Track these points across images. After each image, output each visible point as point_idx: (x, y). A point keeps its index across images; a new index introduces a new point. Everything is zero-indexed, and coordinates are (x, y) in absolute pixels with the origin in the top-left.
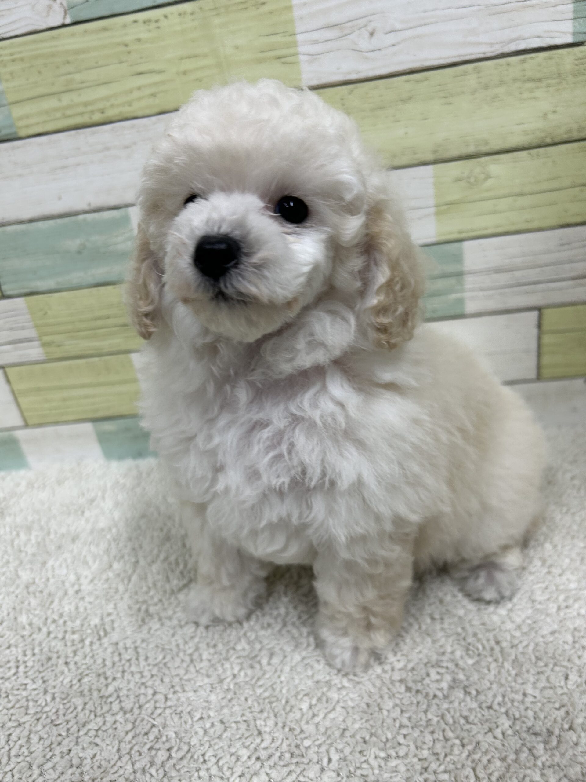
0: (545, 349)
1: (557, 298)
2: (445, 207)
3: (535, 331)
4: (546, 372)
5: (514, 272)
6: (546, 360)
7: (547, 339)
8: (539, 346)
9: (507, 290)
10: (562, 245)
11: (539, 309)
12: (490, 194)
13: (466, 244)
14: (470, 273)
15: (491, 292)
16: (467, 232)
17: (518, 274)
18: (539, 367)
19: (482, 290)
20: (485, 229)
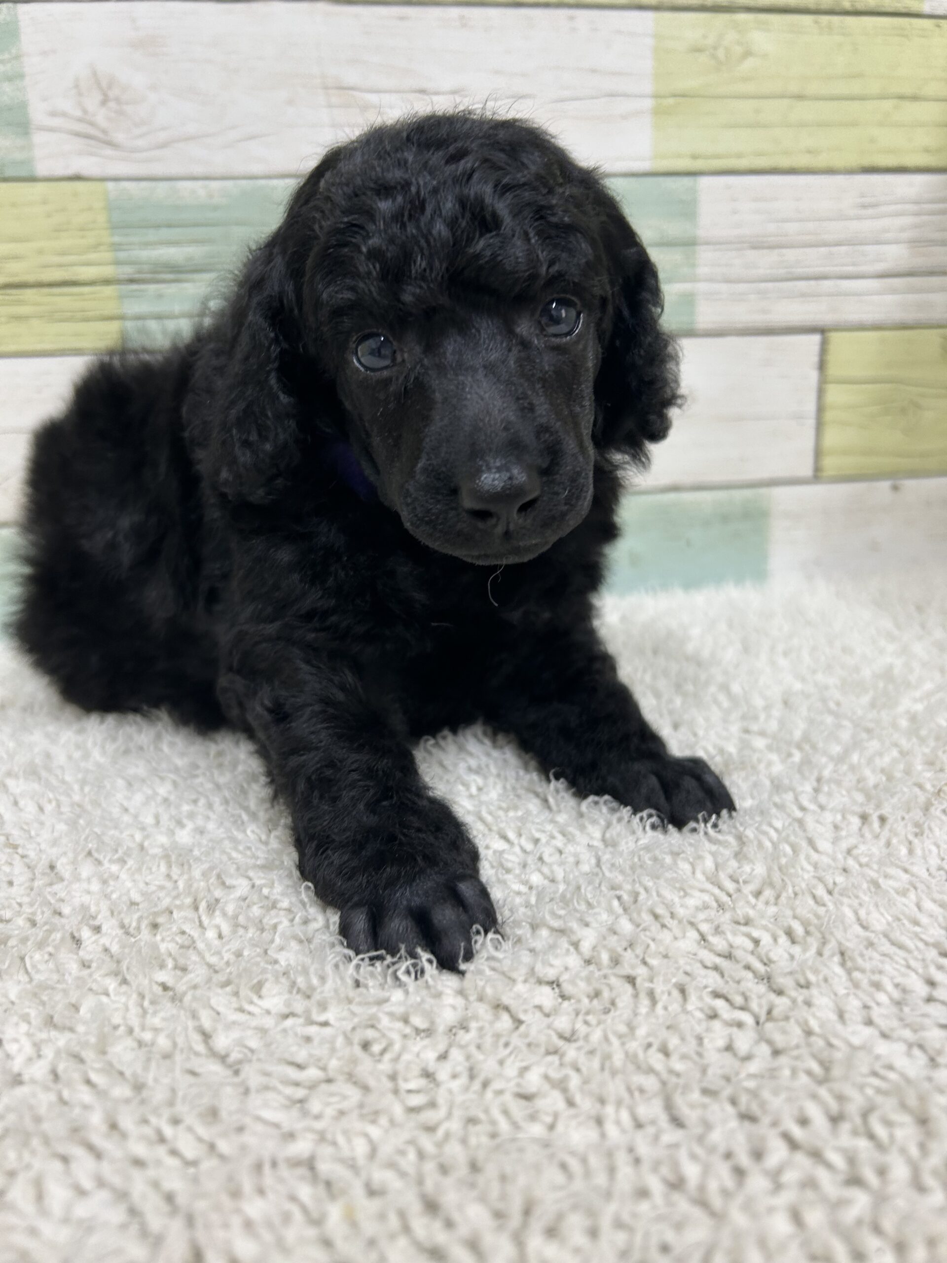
0: (829, 416)
1: (853, 312)
2: (671, 101)
3: (813, 376)
4: (830, 463)
5: (784, 251)
6: (832, 438)
7: (835, 395)
8: (821, 409)
9: (770, 285)
10: (864, 206)
11: (822, 331)
12: (749, 88)
13: (705, 182)
14: (707, 243)
15: (742, 287)
16: (706, 157)
17: (790, 255)
18: (818, 453)
19: (728, 281)
20: (739, 156)
